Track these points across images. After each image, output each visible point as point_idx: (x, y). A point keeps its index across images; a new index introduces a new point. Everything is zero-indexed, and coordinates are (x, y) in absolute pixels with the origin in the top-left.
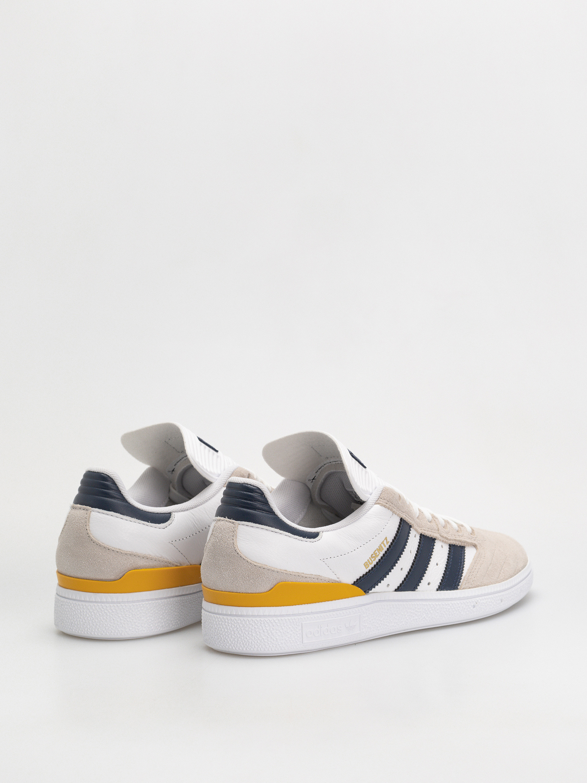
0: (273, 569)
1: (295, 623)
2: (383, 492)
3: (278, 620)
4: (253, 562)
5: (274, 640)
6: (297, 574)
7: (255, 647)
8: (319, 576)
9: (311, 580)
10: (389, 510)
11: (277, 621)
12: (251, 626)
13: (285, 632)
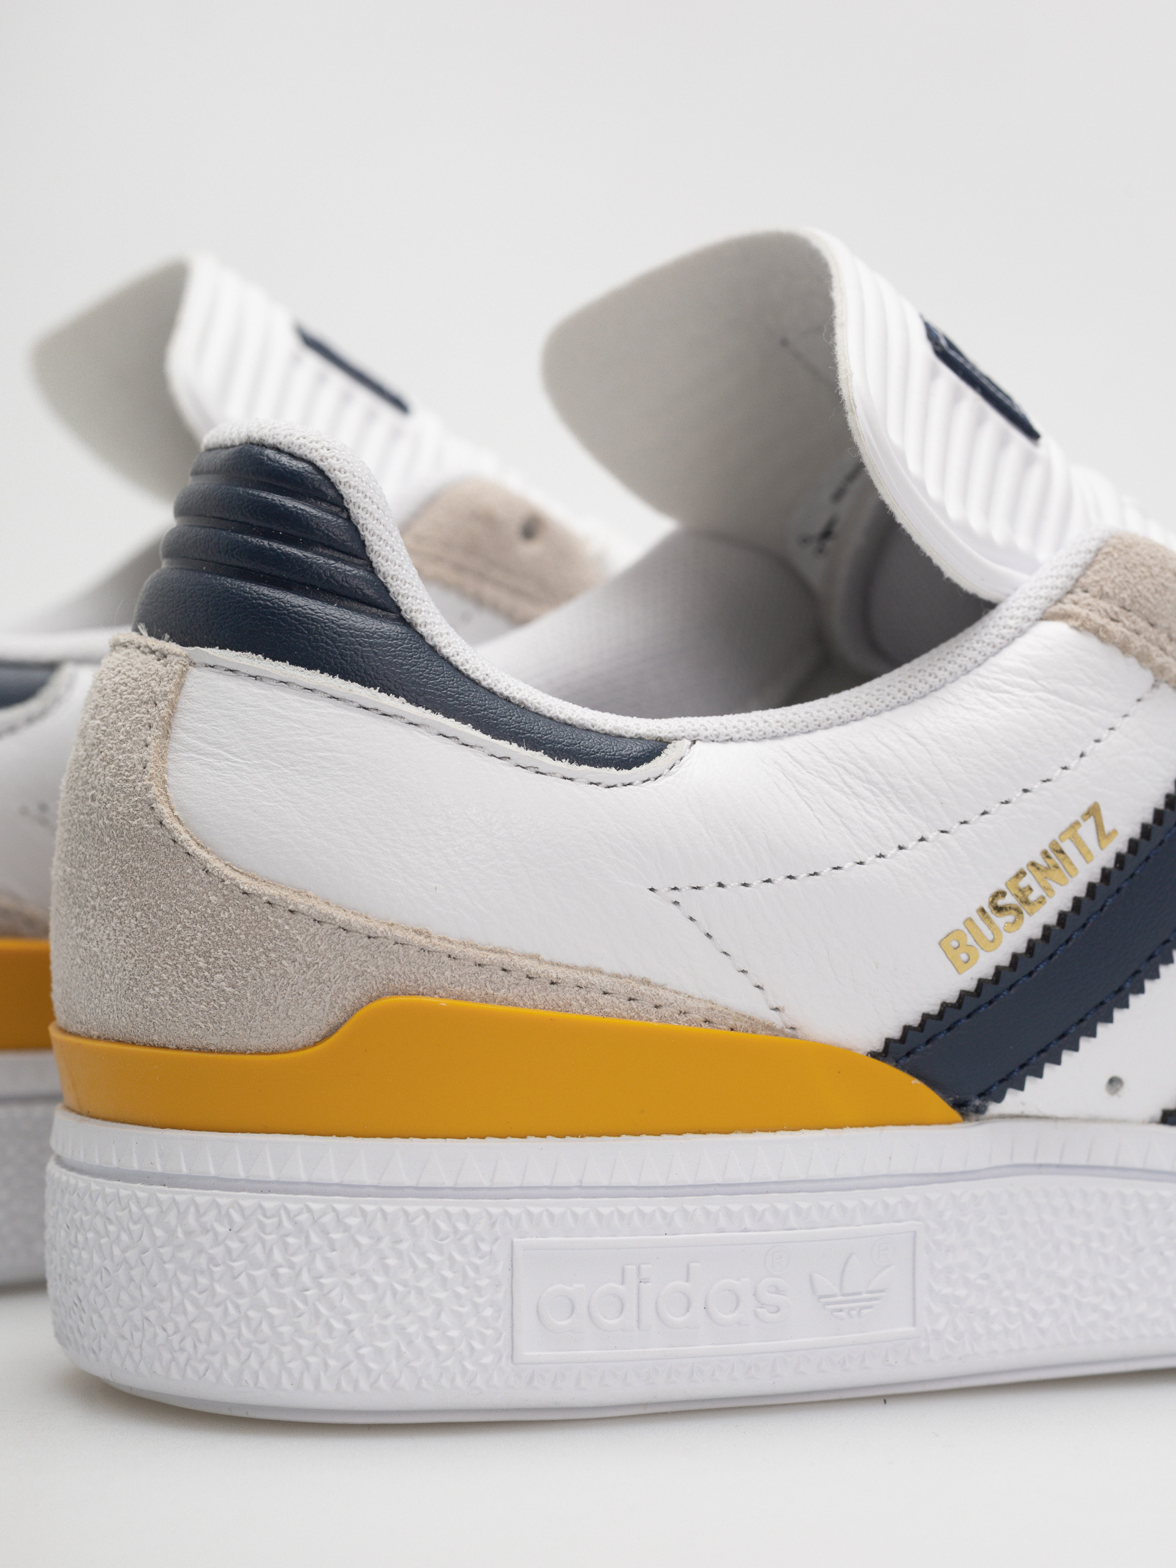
0: (340, 916)
1: (468, 1240)
2: (1100, 557)
3: (364, 1213)
4: (233, 874)
5: (330, 1328)
6: (492, 956)
7: (225, 1363)
8: (646, 982)
9: (586, 1000)
10: (1132, 661)
11: (353, 1221)
12: (206, 1240)
13: (399, 1288)
